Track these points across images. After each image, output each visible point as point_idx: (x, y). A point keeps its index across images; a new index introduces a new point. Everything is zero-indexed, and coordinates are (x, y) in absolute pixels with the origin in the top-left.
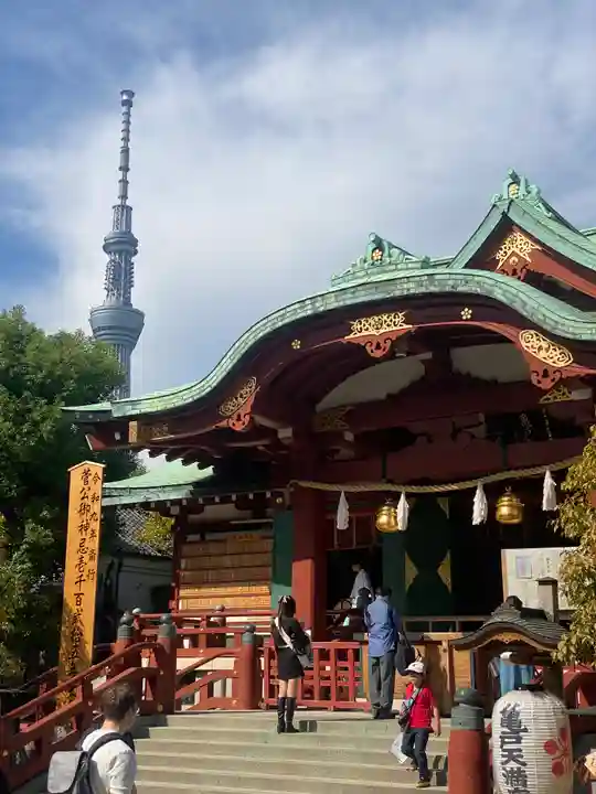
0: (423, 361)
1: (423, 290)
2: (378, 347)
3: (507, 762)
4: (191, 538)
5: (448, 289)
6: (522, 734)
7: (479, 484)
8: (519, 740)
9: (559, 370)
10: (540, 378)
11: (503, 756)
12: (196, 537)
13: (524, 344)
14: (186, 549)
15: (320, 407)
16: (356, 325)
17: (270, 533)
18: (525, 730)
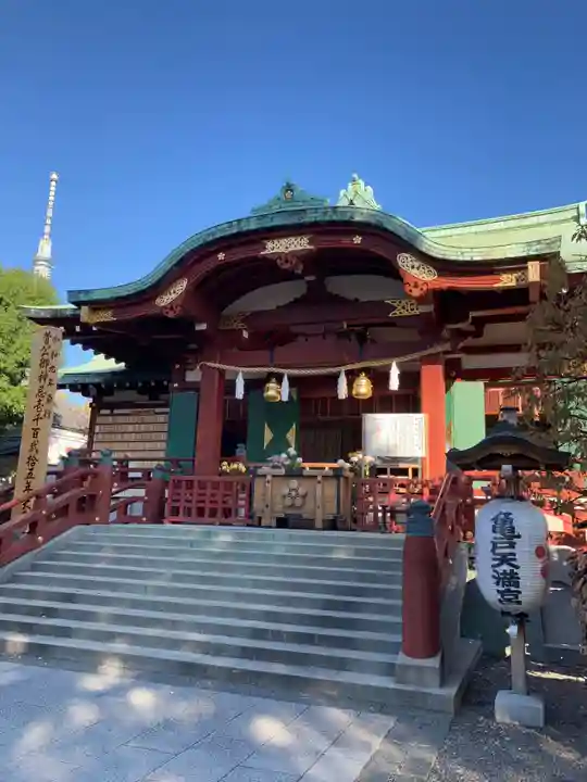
0: (308, 282)
1: (327, 218)
2: (287, 261)
3: (498, 565)
4: (103, 412)
5: (347, 219)
6: (515, 540)
7: (343, 369)
8: (512, 546)
9: (426, 283)
10: (411, 288)
11: (494, 559)
12: (108, 412)
13: (400, 263)
14: (99, 420)
15: (225, 312)
16: (269, 245)
17: (167, 410)
18: (519, 537)
